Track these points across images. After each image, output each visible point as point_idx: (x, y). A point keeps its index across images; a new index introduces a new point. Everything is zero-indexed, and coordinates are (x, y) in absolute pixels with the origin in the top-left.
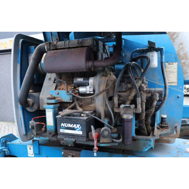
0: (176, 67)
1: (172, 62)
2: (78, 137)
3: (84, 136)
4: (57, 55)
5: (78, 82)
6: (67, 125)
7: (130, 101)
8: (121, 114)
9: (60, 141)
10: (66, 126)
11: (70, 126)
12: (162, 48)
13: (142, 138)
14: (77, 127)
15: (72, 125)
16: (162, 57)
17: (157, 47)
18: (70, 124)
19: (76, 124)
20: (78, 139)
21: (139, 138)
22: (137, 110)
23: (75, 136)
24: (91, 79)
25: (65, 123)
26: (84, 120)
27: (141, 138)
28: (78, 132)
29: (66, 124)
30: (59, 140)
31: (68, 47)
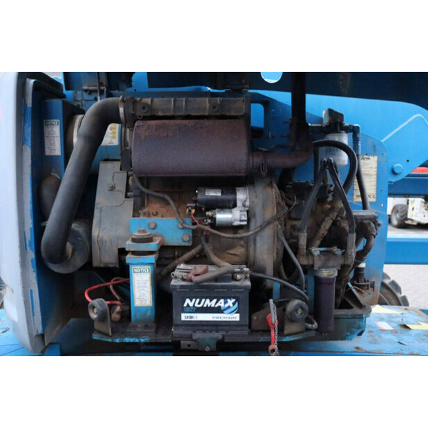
0: (375, 165)
1: (367, 154)
2: (226, 328)
3: (244, 323)
4: (171, 135)
5: (210, 198)
6: (199, 303)
7: (321, 239)
8: (316, 268)
9: (179, 341)
10: (196, 305)
11: (207, 303)
12: (358, 127)
13: (345, 315)
14: (227, 305)
15: (215, 301)
16: (358, 146)
17: (346, 123)
18: (208, 301)
19: (226, 298)
20: (227, 332)
21: (340, 315)
22: (348, 258)
23: (221, 325)
24: (240, 191)
25: (196, 298)
26: (245, 288)
27: (343, 315)
28: (229, 315)
29: (198, 300)
30: (178, 339)
31: (183, 113)
